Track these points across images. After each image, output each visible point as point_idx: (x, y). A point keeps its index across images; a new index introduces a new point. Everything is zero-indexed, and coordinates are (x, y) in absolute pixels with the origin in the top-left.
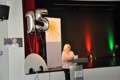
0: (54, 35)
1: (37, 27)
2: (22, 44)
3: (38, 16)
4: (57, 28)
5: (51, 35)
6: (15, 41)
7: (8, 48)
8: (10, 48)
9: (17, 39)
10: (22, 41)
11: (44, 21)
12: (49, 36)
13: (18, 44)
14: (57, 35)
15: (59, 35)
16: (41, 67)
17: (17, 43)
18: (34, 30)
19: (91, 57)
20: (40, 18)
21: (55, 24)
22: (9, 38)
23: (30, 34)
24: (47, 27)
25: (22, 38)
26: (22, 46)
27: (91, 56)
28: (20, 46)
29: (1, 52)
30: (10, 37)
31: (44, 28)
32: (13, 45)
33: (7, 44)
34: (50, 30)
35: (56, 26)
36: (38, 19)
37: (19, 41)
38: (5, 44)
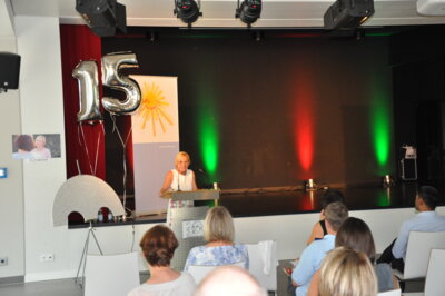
0: (157, 123)
1: (107, 103)
2: (59, 149)
3: (110, 72)
4: (168, 105)
5: (149, 123)
6: (40, 141)
7: (22, 161)
8: (27, 161)
9: (47, 136)
10: (59, 142)
11: (127, 86)
12: (144, 127)
13: (48, 151)
14: (166, 123)
15: (171, 124)
16: (105, 211)
17: (46, 146)
18: (97, 111)
19: (311, 185)
20: (114, 79)
21: (161, 92)
22: (24, 133)
23: (85, 122)
24: (135, 102)
25: (59, 135)
26: (59, 156)
27: (311, 181)
28: (54, 156)
29: (5, 170)
30: (27, 131)
31: (126, 105)
32: (35, 153)
33: (20, 151)
34: (146, 110)
35: (163, 98)
36: (110, 83)
37: (51, 143)
38: (15, 151)
